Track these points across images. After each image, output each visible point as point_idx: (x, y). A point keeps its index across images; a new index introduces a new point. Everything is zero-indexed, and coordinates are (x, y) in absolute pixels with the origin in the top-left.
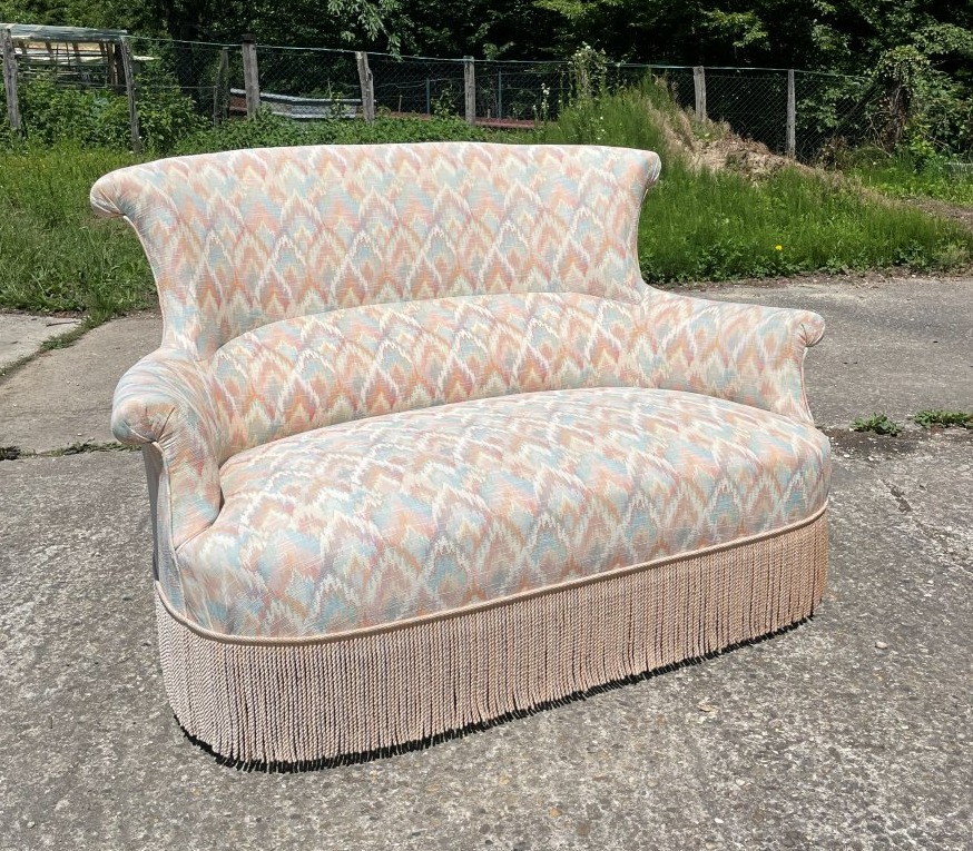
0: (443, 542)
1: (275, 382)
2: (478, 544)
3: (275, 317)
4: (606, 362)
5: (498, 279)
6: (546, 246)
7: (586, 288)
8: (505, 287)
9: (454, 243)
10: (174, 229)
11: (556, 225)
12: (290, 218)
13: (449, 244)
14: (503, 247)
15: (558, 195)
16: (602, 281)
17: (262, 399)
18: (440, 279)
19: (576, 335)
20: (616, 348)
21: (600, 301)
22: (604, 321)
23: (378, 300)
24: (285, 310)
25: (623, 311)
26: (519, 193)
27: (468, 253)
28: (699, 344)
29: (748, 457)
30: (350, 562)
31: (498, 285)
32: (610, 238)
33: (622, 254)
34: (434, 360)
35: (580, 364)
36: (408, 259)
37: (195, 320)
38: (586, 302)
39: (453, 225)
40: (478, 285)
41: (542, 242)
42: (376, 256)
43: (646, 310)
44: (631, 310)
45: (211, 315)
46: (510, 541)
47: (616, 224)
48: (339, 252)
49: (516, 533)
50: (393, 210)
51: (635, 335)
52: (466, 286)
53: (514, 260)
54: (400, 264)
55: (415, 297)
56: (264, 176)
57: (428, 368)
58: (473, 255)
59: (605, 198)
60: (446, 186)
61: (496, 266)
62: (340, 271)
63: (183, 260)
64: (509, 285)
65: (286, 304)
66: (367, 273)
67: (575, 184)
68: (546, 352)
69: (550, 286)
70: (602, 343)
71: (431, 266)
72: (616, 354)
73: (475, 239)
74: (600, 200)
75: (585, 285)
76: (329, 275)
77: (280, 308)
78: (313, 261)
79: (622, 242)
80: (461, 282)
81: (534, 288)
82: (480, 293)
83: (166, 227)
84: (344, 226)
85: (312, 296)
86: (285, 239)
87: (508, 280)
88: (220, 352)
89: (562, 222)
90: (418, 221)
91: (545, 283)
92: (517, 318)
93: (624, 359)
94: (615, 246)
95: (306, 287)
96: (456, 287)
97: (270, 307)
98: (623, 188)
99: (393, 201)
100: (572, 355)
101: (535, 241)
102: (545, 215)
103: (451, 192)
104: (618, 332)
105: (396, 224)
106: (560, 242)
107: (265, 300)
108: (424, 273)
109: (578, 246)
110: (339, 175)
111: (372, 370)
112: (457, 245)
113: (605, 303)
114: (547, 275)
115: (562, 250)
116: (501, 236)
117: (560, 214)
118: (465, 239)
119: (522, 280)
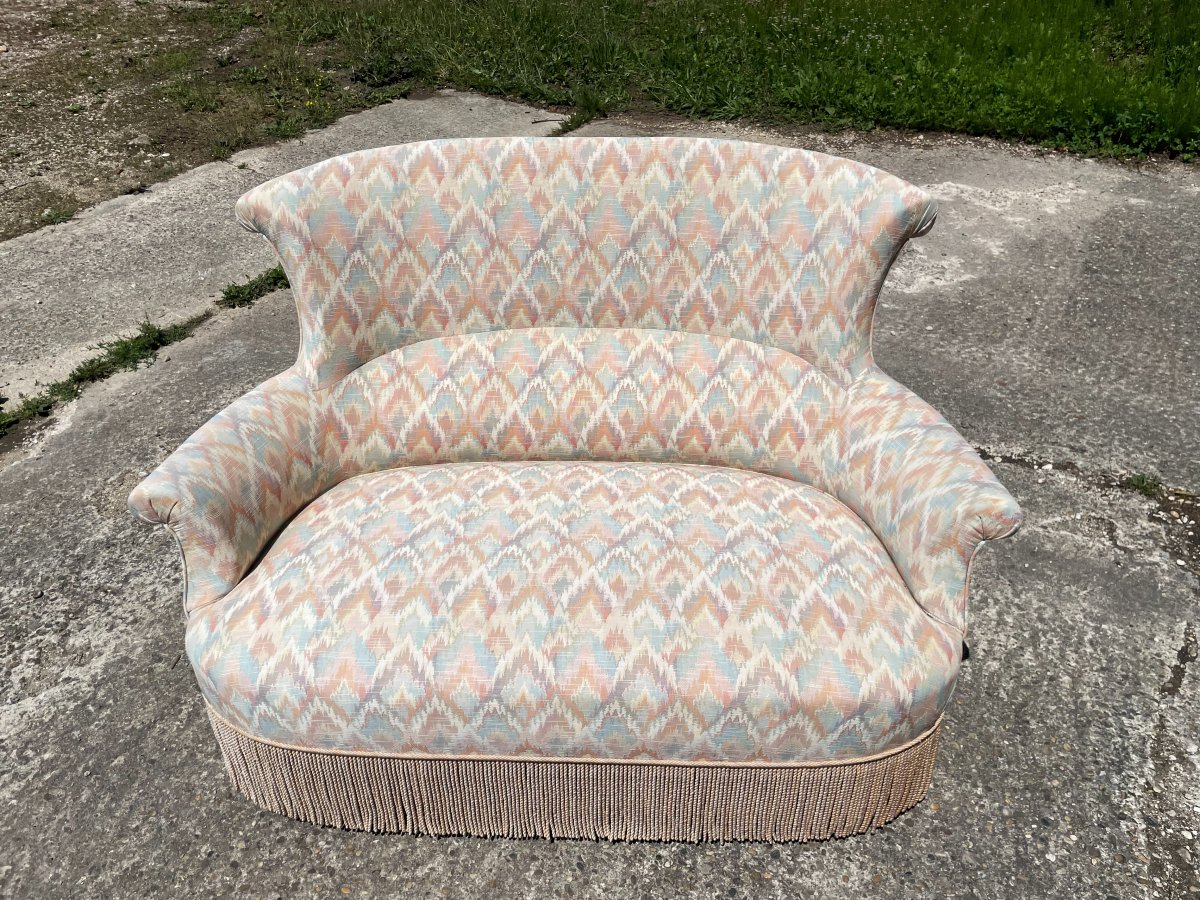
0: (374, 704)
1: (401, 413)
2: (413, 713)
3: (431, 335)
4: (786, 447)
5: (697, 317)
6: (761, 289)
7: (797, 349)
8: (704, 327)
9: (649, 271)
10: (301, 258)
11: (777, 268)
12: (460, 231)
13: (644, 272)
14: (708, 283)
15: (790, 228)
16: (814, 347)
17: (384, 429)
18: (627, 308)
19: (760, 407)
20: (803, 434)
21: (808, 369)
22: (800, 398)
23: (552, 323)
24: (444, 328)
25: (827, 392)
26: (744, 219)
27: (665, 284)
28: (883, 473)
29: (786, 689)
30: (281, 699)
31: (696, 323)
32: (833, 301)
33: (842, 324)
34: (583, 409)
35: (754, 442)
36: (592, 285)
37: (321, 348)
38: (791, 365)
39: (652, 250)
40: (673, 321)
41: (756, 284)
42: (553, 279)
43: (851, 398)
44: (835, 393)
45: (343, 341)
46: (451, 717)
47: (843, 287)
48: (511, 270)
49: (458, 712)
50: (582, 227)
51: (828, 426)
52: (658, 319)
53: (719, 299)
54: (581, 287)
55: (596, 324)
56: (440, 180)
57: (573, 417)
58: (671, 286)
59: (840, 248)
60: (654, 201)
61: (697, 303)
62: (511, 291)
63: (311, 289)
64: (709, 326)
65: (444, 321)
66: (541, 295)
67: (813, 219)
68: (717, 421)
69: (757, 336)
70: (788, 423)
71: (618, 294)
72: (800, 441)
73: (676, 269)
74: (834, 249)
75: (796, 345)
76: (497, 294)
77: (438, 326)
78: (480, 280)
79: (845, 309)
80: (652, 314)
81: (739, 334)
82: (675, 329)
83: (295, 254)
84: (520, 243)
85: (476, 315)
86: (450, 254)
87: (710, 320)
88: (355, 375)
89: (785, 265)
90: (610, 244)
91: (751, 332)
92: (698, 371)
93: (810, 450)
94: (836, 312)
95: (469, 306)
96: (647, 318)
97: (425, 324)
98: (863, 242)
99: (584, 217)
100: (747, 431)
101: (749, 282)
102: (769, 252)
103: (659, 210)
104: (810, 416)
105: (583, 243)
106: (777, 289)
107: (419, 317)
108: (609, 300)
109: (796, 300)
110: (526, 181)
111: (510, 410)
112: (652, 273)
113: (813, 374)
114: (755, 323)
115: (778, 298)
116: (709, 269)
117: (786, 255)
118: (663, 269)
119: (726, 322)
